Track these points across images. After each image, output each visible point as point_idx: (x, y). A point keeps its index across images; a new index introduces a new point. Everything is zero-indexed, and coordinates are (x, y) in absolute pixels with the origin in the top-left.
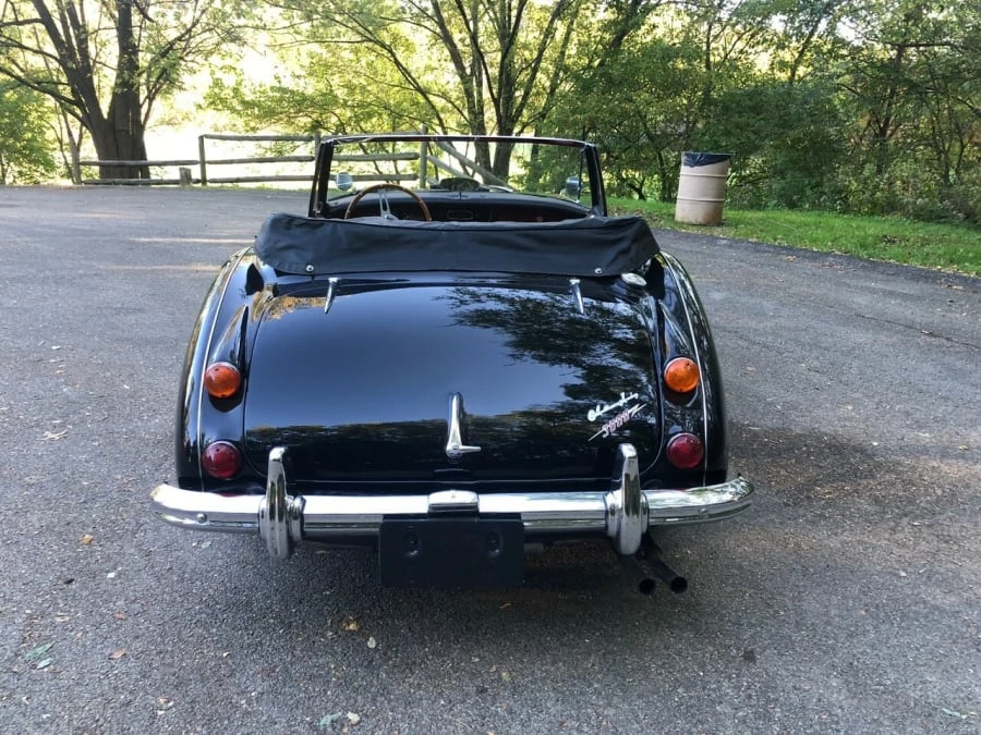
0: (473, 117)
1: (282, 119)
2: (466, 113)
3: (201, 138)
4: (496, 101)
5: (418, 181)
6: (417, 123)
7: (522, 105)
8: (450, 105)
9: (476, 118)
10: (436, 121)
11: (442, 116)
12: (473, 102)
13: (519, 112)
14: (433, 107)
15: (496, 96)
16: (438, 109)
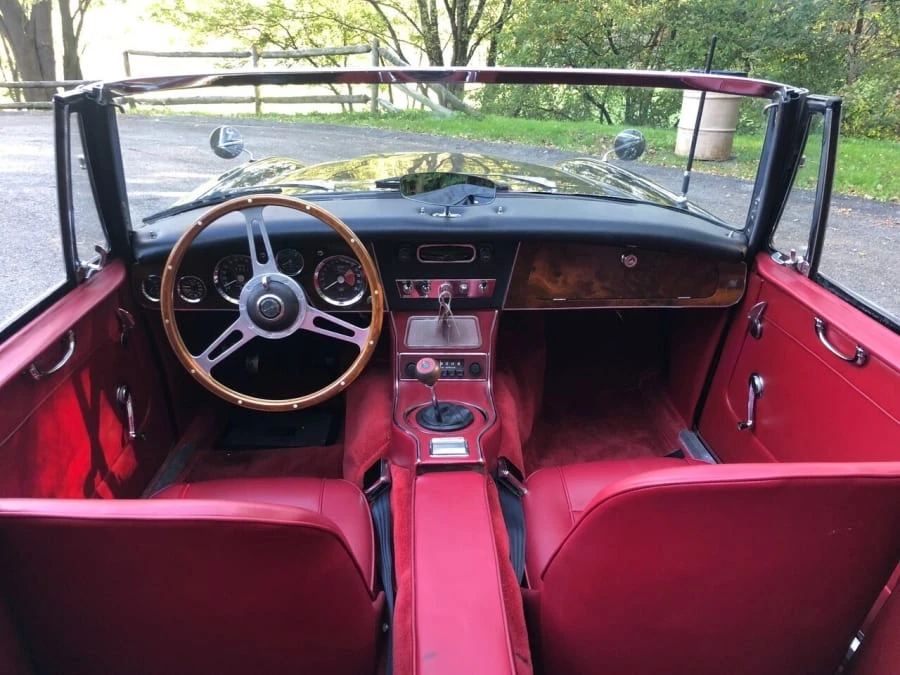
0: (426, 28)
1: (227, 32)
2: (419, 24)
3: (126, 54)
4: (451, 12)
5: (370, 104)
6: (368, 35)
7: (478, 15)
8: (402, 17)
9: (430, 29)
10: (388, 33)
11: (394, 27)
12: (426, 12)
13: (475, 22)
14: (385, 18)
15: (451, 6)
16: (390, 19)
